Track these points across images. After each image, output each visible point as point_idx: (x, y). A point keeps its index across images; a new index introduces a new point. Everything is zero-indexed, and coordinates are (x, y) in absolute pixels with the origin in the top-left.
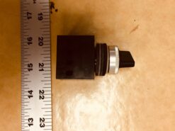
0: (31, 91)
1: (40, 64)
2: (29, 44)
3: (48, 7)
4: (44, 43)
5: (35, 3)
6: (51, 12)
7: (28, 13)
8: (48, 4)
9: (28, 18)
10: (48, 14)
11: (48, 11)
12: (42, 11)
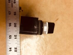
0: (11, 48)
1: (15, 35)
2: (10, 26)
3: (19, 9)
4: (17, 26)
5: (12, 7)
6: (20, 12)
7: (9, 12)
8: (18, 8)
9: (9, 14)
10: (19, 12)
11: (19, 11)
12: (16, 11)
